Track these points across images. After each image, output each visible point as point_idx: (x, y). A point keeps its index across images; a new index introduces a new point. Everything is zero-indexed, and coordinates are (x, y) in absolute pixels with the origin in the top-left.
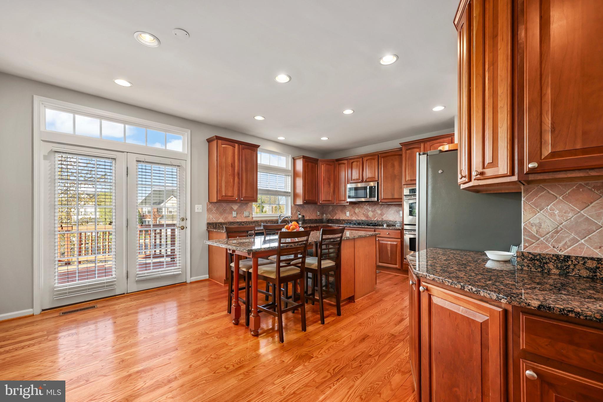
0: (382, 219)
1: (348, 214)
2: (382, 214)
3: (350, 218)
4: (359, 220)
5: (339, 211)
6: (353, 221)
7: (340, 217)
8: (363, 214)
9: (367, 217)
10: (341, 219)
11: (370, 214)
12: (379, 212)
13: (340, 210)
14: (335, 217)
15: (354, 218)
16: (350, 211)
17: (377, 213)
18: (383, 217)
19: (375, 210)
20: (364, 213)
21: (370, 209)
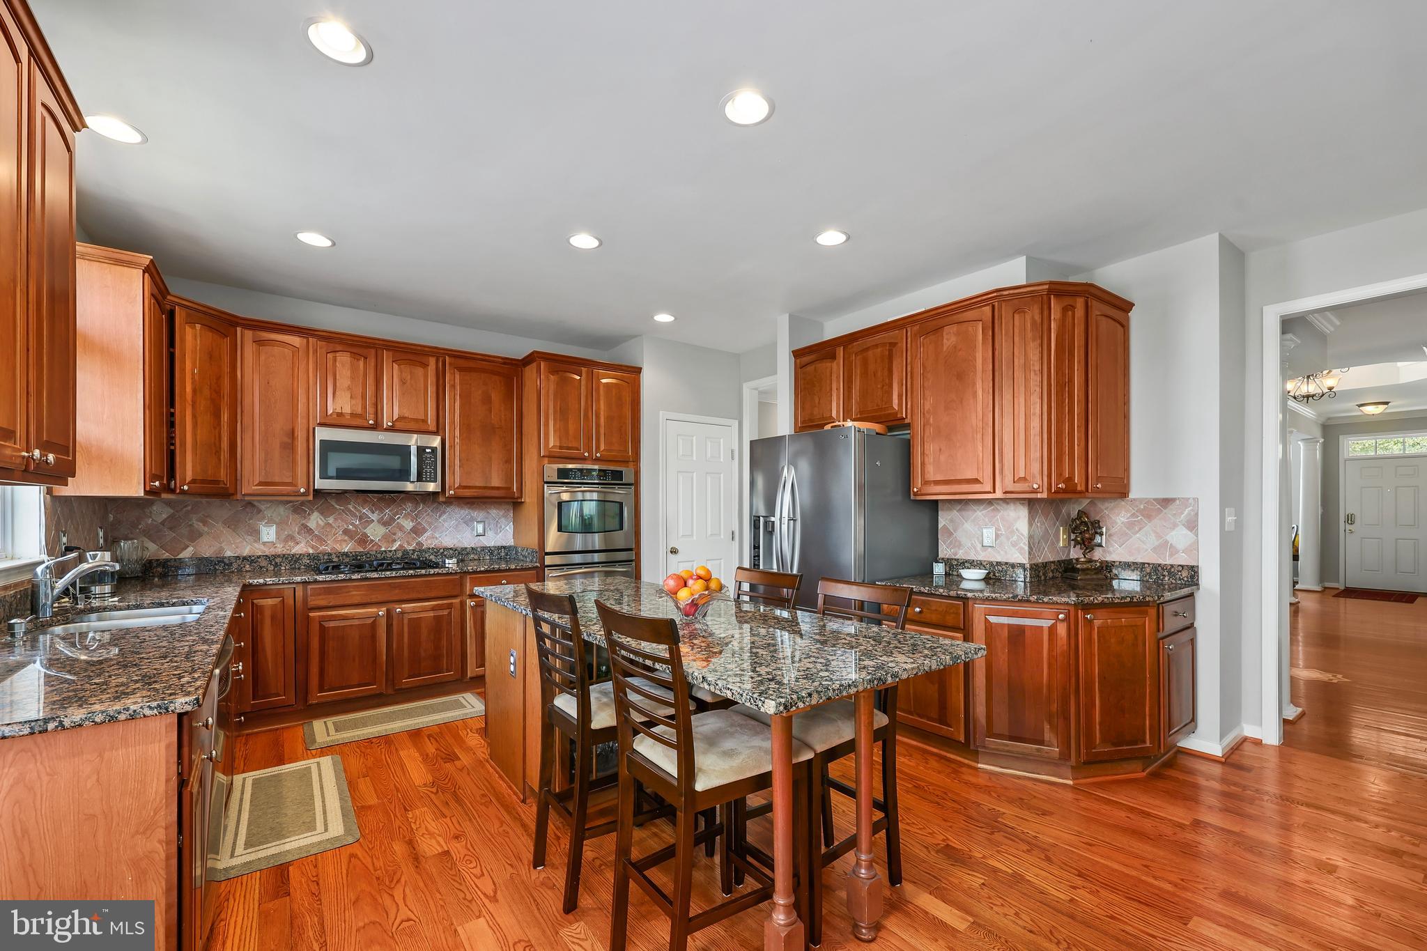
0: (419, 544)
1: (269, 533)
2: (417, 531)
3: (280, 549)
4: (330, 554)
5: (220, 526)
6: (298, 559)
7: (221, 549)
8: (346, 532)
9: (364, 540)
10: (228, 553)
11: (375, 532)
12: (408, 525)
13: (225, 523)
14: (191, 549)
15: (302, 547)
16: (281, 525)
17: (401, 528)
18: (422, 539)
19: (392, 520)
20: (350, 530)
21: (374, 517)
